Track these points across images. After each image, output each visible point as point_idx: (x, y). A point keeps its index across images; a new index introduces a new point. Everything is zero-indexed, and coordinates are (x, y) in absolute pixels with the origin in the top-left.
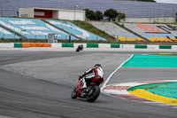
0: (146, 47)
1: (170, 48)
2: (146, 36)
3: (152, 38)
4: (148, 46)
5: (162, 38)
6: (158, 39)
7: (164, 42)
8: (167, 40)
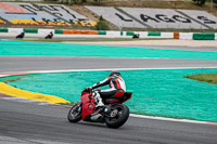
0: (7, 31)
1: (36, 32)
2: (6, 17)
3: (14, 19)
4: (9, 29)
5: (27, 19)
6: (22, 21)
7: (29, 24)
8: (33, 22)
